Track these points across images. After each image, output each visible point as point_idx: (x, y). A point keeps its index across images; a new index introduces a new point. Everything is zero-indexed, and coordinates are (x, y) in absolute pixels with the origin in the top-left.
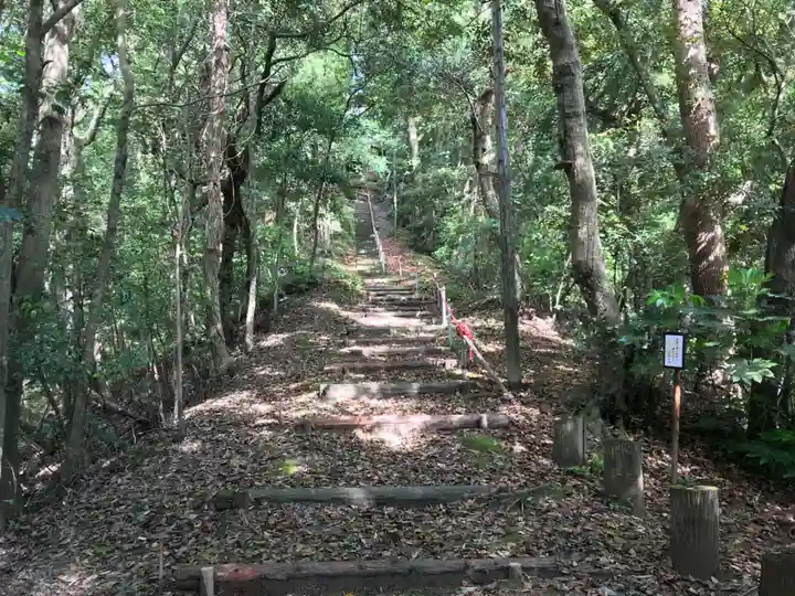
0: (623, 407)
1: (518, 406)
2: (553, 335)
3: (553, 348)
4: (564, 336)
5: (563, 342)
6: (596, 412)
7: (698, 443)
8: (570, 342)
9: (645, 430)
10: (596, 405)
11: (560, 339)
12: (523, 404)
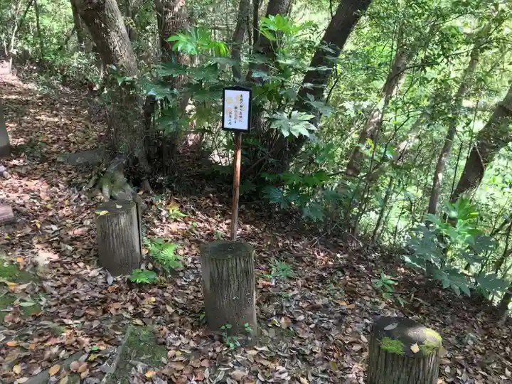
0: (148, 168)
1: (14, 181)
2: (12, 78)
3: (19, 93)
4: (24, 80)
5: (25, 86)
6: (121, 178)
7: (207, 189)
8: (31, 86)
9: (172, 189)
10: (118, 169)
11: (21, 83)
12: (21, 176)
